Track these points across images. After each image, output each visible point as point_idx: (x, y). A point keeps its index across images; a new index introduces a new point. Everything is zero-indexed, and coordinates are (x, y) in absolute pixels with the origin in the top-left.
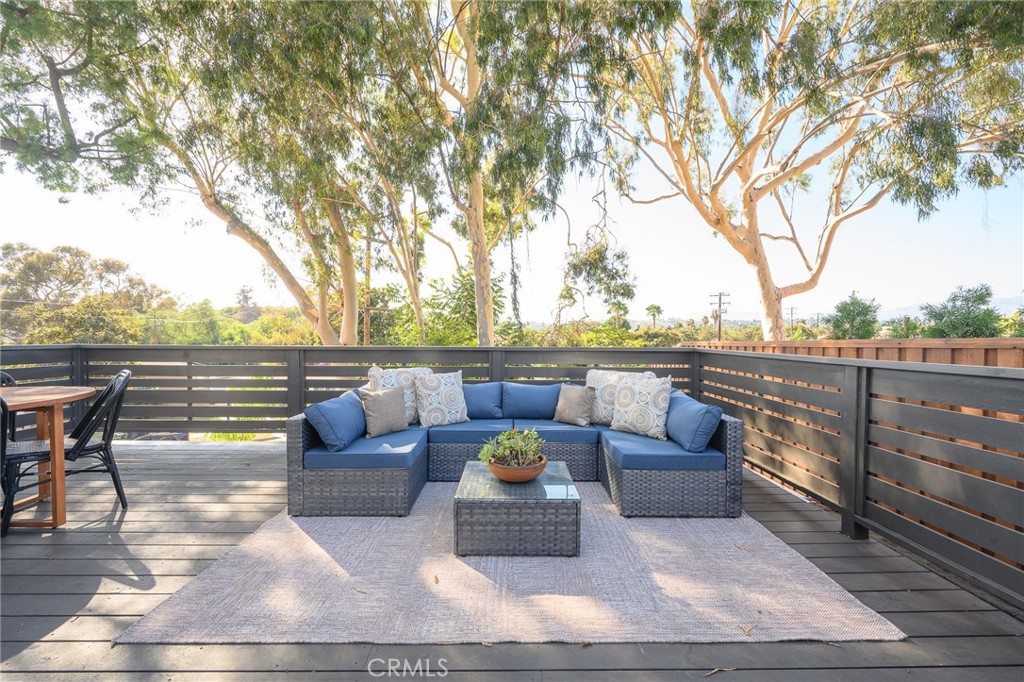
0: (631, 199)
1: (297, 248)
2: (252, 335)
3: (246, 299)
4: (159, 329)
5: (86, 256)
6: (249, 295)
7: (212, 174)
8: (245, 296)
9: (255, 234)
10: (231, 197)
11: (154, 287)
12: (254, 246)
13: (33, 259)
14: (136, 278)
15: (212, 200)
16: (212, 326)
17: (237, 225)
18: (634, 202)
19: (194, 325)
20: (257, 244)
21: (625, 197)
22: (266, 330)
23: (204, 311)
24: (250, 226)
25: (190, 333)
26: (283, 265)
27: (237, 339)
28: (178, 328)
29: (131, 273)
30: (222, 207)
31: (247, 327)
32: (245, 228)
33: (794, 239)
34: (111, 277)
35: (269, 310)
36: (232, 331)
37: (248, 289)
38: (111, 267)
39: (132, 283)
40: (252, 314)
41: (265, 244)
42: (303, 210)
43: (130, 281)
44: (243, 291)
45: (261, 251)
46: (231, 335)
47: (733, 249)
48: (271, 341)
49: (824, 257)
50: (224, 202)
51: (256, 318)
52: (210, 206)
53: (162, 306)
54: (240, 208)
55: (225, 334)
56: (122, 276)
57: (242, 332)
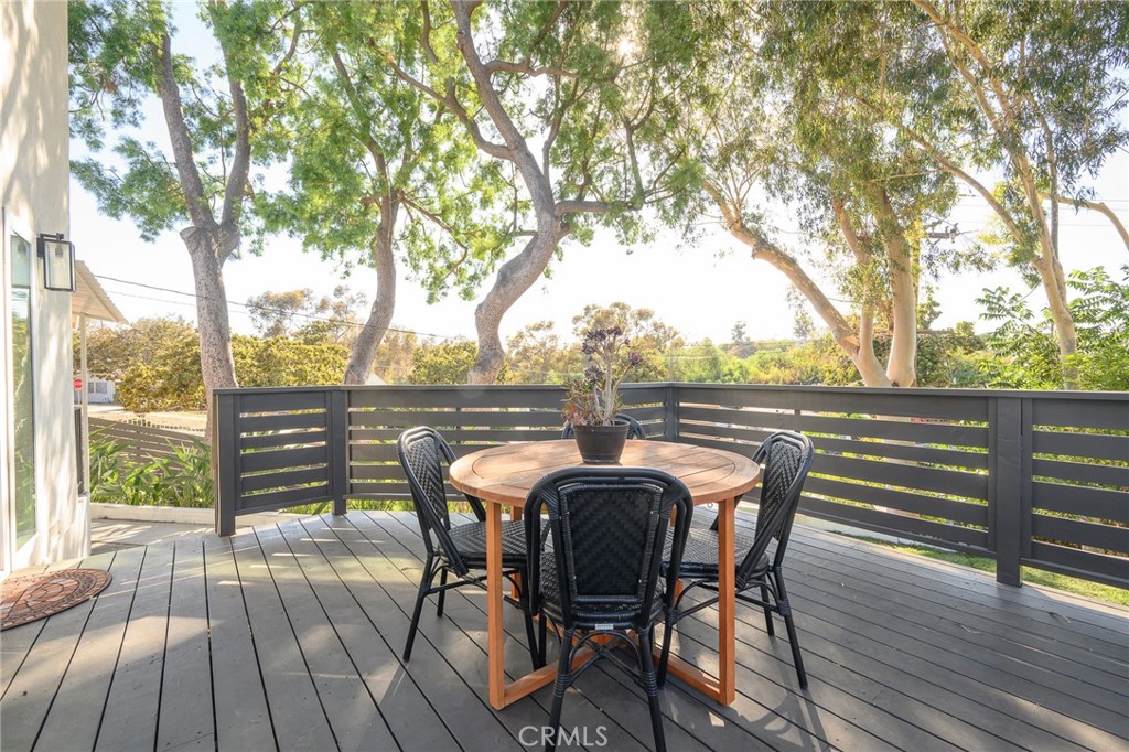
1: (828, 262)
2: (750, 371)
3: (740, 334)
4: (675, 366)
5: (628, 308)
6: (743, 330)
7: (738, 194)
8: (739, 330)
9: (781, 254)
10: (757, 218)
11: (671, 329)
12: (780, 268)
13: (599, 315)
14: (658, 322)
15: (738, 225)
16: (714, 363)
17: (763, 247)
19: (700, 361)
20: (784, 265)
22: (763, 365)
23: (708, 348)
24: (776, 245)
25: (696, 369)
26: (812, 284)
27: (737, 374)
28: (688, 364)
29: (656, 318)
30: (748, 230)
31: (746, 363)
32: (772, 248)
34: (642, 323)
35: (762, 345)
36: (731, 367)
37: (741, 324)
38: (643, 315)
39: (657, 327)
40: (747, 349)
41: (792, 262)
42: (845, 207)
43: (655, 325)
44: (738, 327)
45: (788, 273)
46: (730, 370)
48: (769, 377)
50: (749, 225)
51: (753, 353)
52: (736, 232)
53: (676, 345)
54: (765, 228)
55: (726, 370)
56: (650, 322)
57: (741, 367)
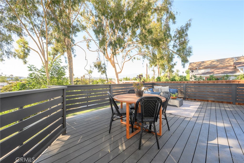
0: (89, 50)
18: (90, 50)
21: (88, 49)
33: (118, 64)
47: (111, 64)
49: (123, 67)
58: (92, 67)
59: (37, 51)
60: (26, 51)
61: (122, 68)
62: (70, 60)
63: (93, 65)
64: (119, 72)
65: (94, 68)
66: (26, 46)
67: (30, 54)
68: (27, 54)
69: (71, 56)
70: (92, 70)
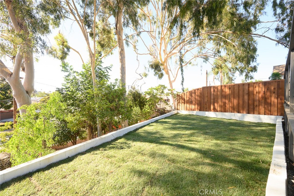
58: (146, 68)
59: (77, 51)
60: (66, 49)
61: (176, 76)
62: (123, 55)
63: (148, 66)
64: (173, 81)
65: (150, 69)
66: (65, 44)
67: (69, 53)
68: (66, 54)
69: (123, 49)
70: (147, 72)
